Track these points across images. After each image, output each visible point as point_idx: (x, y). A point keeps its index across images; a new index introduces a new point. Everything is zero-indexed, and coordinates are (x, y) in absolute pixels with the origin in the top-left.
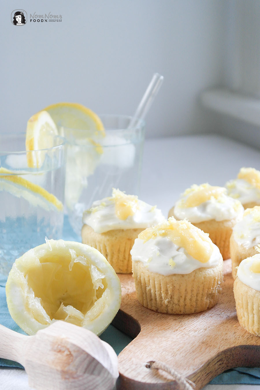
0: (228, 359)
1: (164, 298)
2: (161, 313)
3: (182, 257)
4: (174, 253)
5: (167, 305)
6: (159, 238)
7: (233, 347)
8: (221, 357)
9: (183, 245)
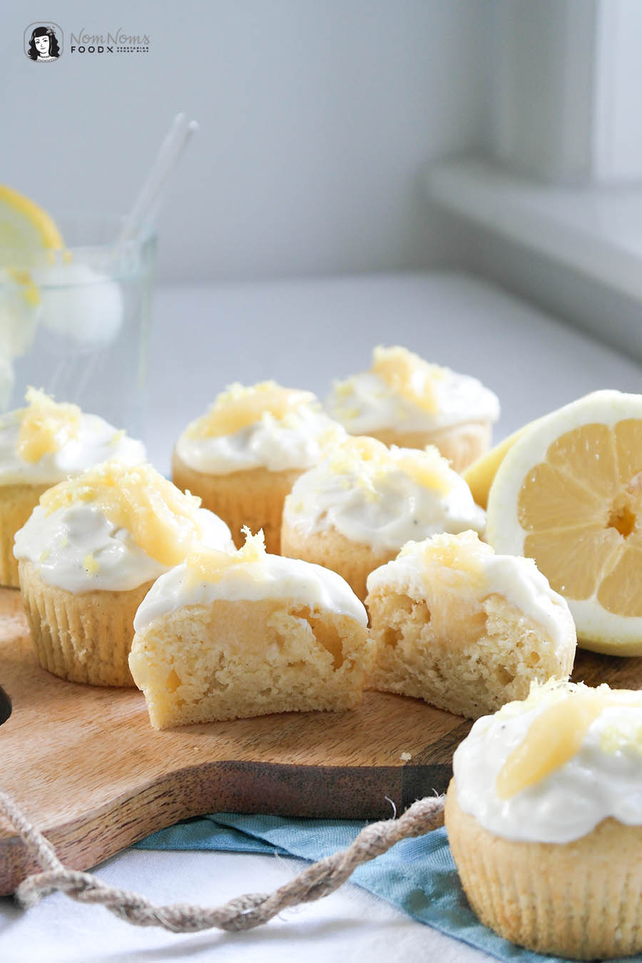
0: (188, 791)
1: (78, 647)
2: (75, 682)
3: (118, 550)
4: (103, 539)
5: (85, 665)
6: (79, 505)
7: (201, 765)
8: (168, 786)
9: (125, 522)
